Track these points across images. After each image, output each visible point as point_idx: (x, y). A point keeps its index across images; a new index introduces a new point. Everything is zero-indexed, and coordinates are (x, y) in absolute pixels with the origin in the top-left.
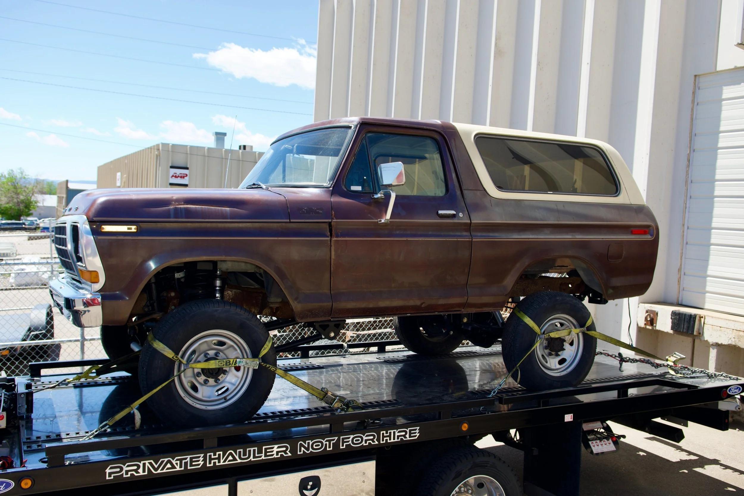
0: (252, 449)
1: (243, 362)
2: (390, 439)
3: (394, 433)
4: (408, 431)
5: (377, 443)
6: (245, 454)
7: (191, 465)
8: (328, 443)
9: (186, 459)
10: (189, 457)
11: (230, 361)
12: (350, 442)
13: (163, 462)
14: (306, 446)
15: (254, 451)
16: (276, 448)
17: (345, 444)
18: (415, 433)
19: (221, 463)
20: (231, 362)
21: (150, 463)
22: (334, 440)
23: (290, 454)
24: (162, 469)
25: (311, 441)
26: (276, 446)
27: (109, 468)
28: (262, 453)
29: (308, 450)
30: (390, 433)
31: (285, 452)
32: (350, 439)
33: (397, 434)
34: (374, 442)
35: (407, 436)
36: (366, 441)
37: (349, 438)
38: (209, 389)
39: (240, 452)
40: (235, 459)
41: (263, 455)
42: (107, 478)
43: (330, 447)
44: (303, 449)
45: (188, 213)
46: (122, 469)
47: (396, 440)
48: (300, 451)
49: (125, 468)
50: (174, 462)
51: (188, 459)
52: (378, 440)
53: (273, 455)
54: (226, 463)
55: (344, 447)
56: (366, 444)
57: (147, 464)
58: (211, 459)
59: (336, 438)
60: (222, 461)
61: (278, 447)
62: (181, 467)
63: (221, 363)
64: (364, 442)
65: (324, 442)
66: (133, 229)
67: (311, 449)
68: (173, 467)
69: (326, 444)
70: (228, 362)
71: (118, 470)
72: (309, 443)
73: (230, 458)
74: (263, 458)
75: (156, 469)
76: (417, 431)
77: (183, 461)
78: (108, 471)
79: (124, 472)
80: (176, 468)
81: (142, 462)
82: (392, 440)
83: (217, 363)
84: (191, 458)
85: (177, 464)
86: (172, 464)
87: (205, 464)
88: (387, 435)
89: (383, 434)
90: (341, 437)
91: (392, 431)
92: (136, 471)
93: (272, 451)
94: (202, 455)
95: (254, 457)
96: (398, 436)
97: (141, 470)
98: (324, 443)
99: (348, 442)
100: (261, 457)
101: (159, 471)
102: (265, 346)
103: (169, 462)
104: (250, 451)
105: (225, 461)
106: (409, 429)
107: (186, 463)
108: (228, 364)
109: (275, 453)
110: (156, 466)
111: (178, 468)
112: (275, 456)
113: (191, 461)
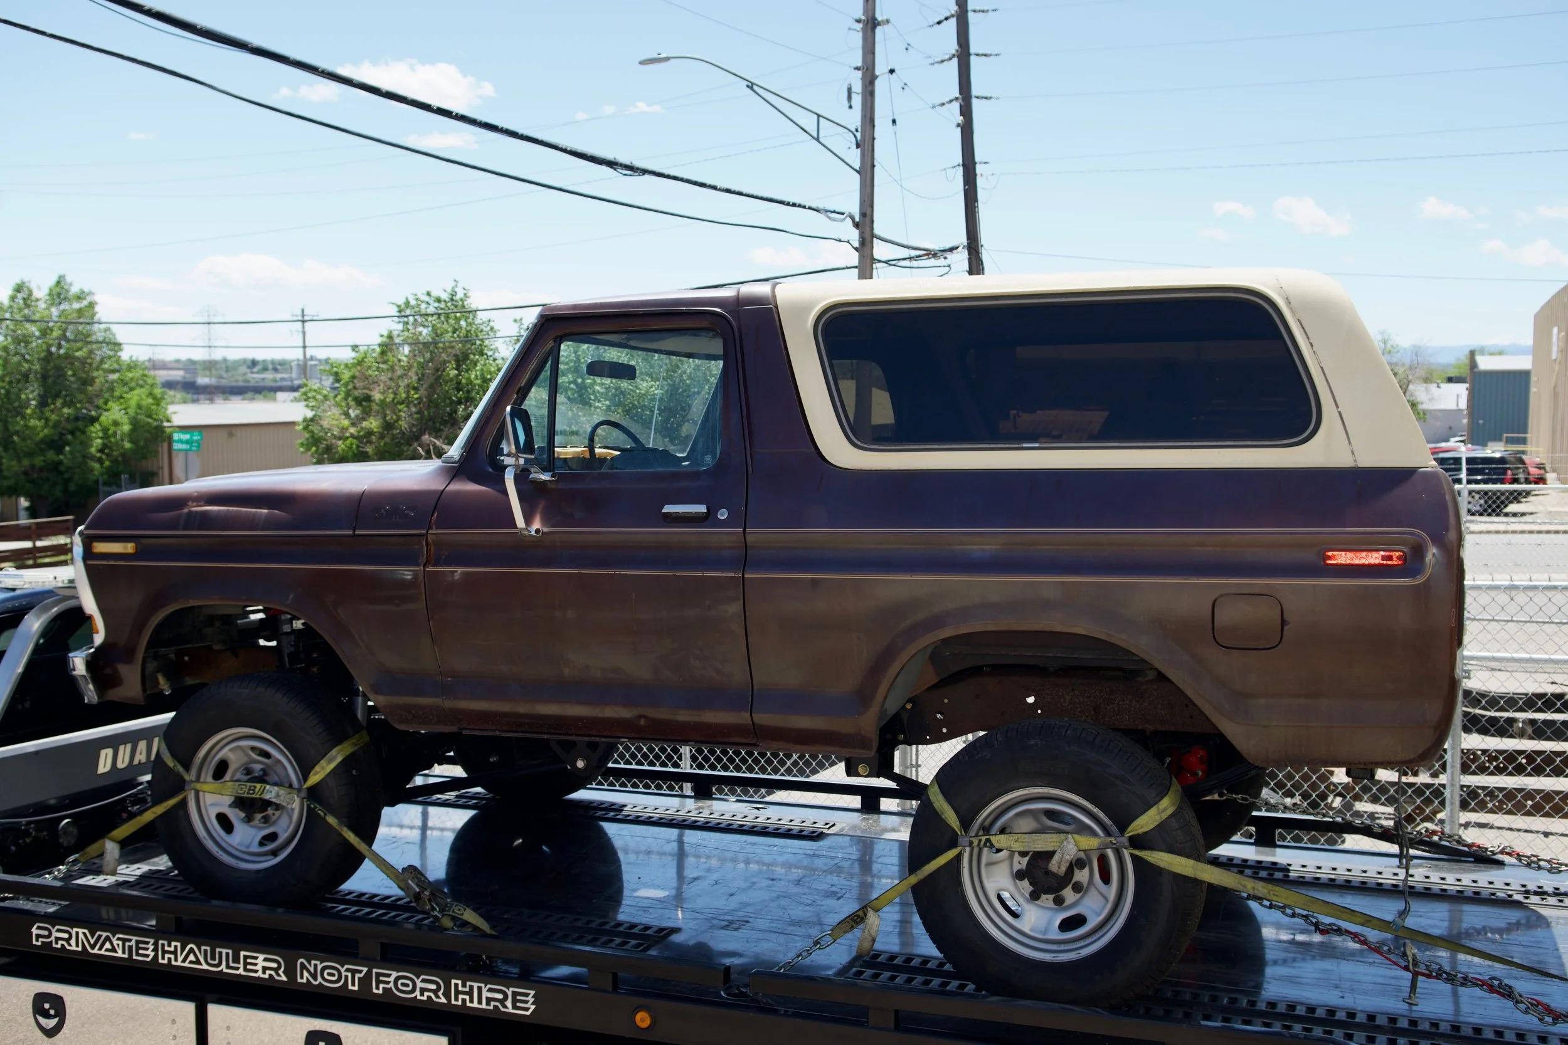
0: (224, 951)
1: (271, 792)
2: (472, 1001)
3: (480, 989)
4: (510, 994)
5: (443, 1000)
6: (213, 958)
7: (138, 954)
8: (349, 975)
9: (130, 940)
10: (134, 938)
11: (255, 787)
12: (391, 985)
13: (100, 936)
14: (312, 969)
15: (227, 954)
16: (260, 961)
17: (381, 986)
18: (527, 1002)
19: (179, 963)
20: (257, 790)
21: (84, 934)
22: (361, 972)
23: (284, 978)
24: (100, 949)
25: (321, 963)
26: (262, 957)
27: (35, 927)
28: (240, 963)
29: (316, 979)
30: (471, 987)
31: (276, 970)
32: (392, 979)
33: (486, 994)
34: (438, 997)
35: (509, 1003)
36: (423, 990)
37: (389, 976)
38: (253, 831)
39: (206, 951)
40: (198, 962)
41: (241, 966)
42: (34, 942)
43: (353, 984)
44: (306, 974)
45: (205, 521)
46: (50, 935)
47: (484, 1006)
48: (302, 977)
49: (56, 934)
50: (115, 942)
51: (133, 943)
52: (447, 995)
53: (256, 971)
54: (186, 964)
55: (380, 991)
56: (422, 998)
57: (81, 936)
58: (164, 952)
59: (365, 969)
60: (180, 959)
61: (265, 960)
62: (124, 952)
63: (242, 789)
64: (417, 993)
65: (342, 970)
66: (129, 548)
67: (320, 979)
68: (114, 950)
69: (346, 977)
70: (252, 788)
71: (46, 933)
72: (316, 966)
73: (192, 958)
74: (241, 971)
75: (93, 947)
76: (531, 999)
77: (127, 944)
78: (34, 931)
79: (53, 938)
80: (116, 952)
81: (75, 930)
82: (475, 1005)
83: (236, 787)
84: (138, 942)
85: (118, 945)
86: (112, 943)
87: (156, 956)
88: (464, 989)
89: (456, 985)
90: (374, 971)
91: (476, 985)
92: (68, 940)
93: (256, 964)
94: (152, 941)
95: (228, 967)
96: (489, 1000)
97: (73, 942)
98: (344, 974)
99: (388, 983)
100: (237, 969)
101: (95, 951)
102: (317, 768)
103: (107, 939)
104: (220, 953)
105: (184, 961)
106: (512, 989)
107: (130, 948)
108: (251, 792)
109: (259, 967)
110: (92, 941)
111: (120, 954)
112: (260, 974)
113: (138, 948)
